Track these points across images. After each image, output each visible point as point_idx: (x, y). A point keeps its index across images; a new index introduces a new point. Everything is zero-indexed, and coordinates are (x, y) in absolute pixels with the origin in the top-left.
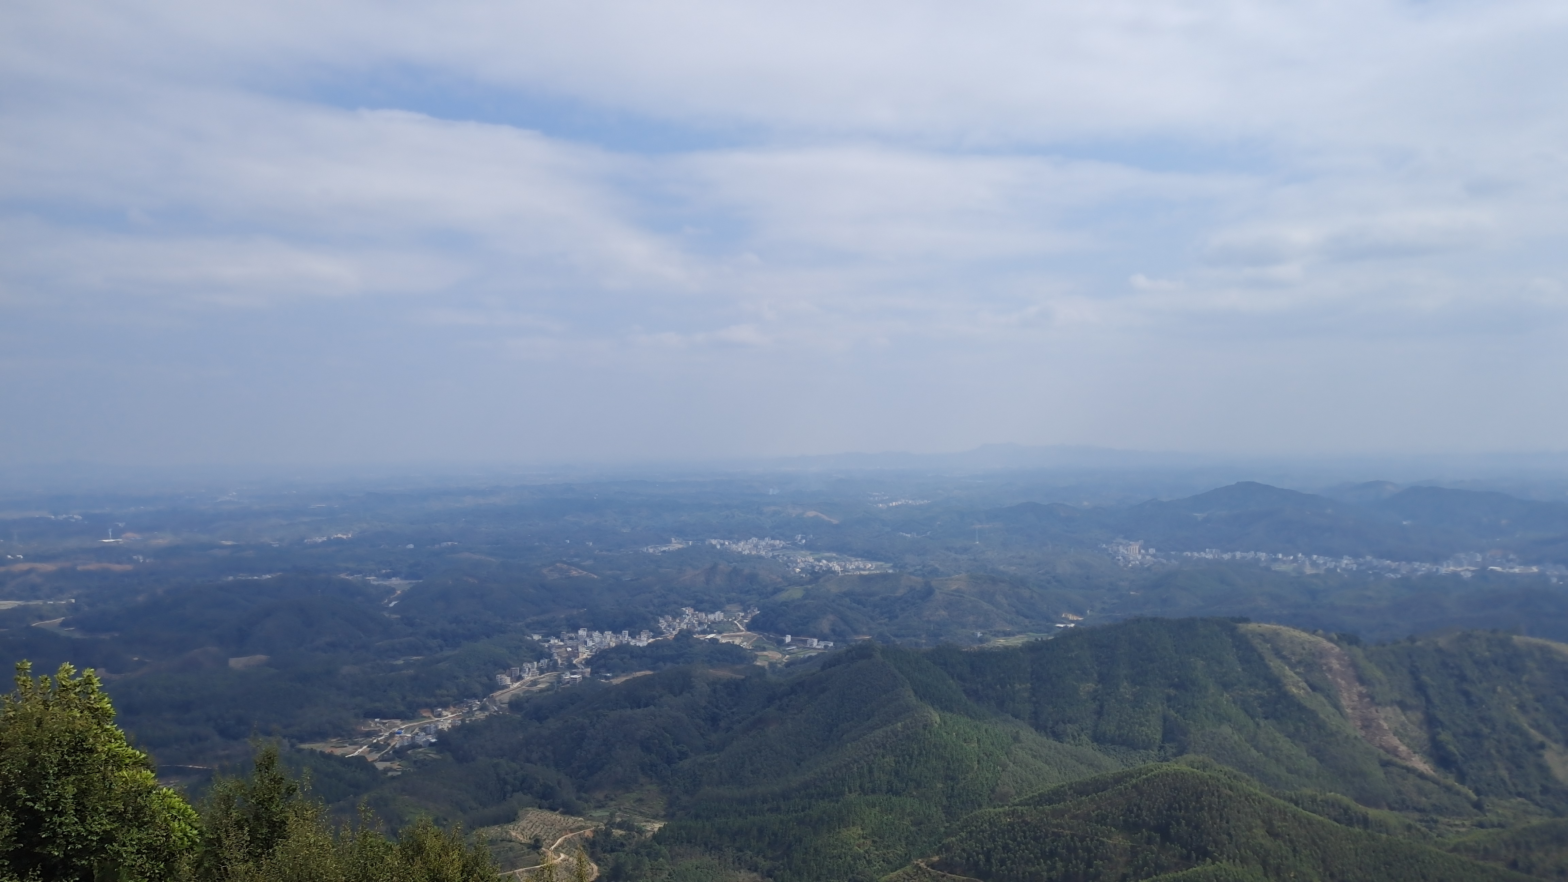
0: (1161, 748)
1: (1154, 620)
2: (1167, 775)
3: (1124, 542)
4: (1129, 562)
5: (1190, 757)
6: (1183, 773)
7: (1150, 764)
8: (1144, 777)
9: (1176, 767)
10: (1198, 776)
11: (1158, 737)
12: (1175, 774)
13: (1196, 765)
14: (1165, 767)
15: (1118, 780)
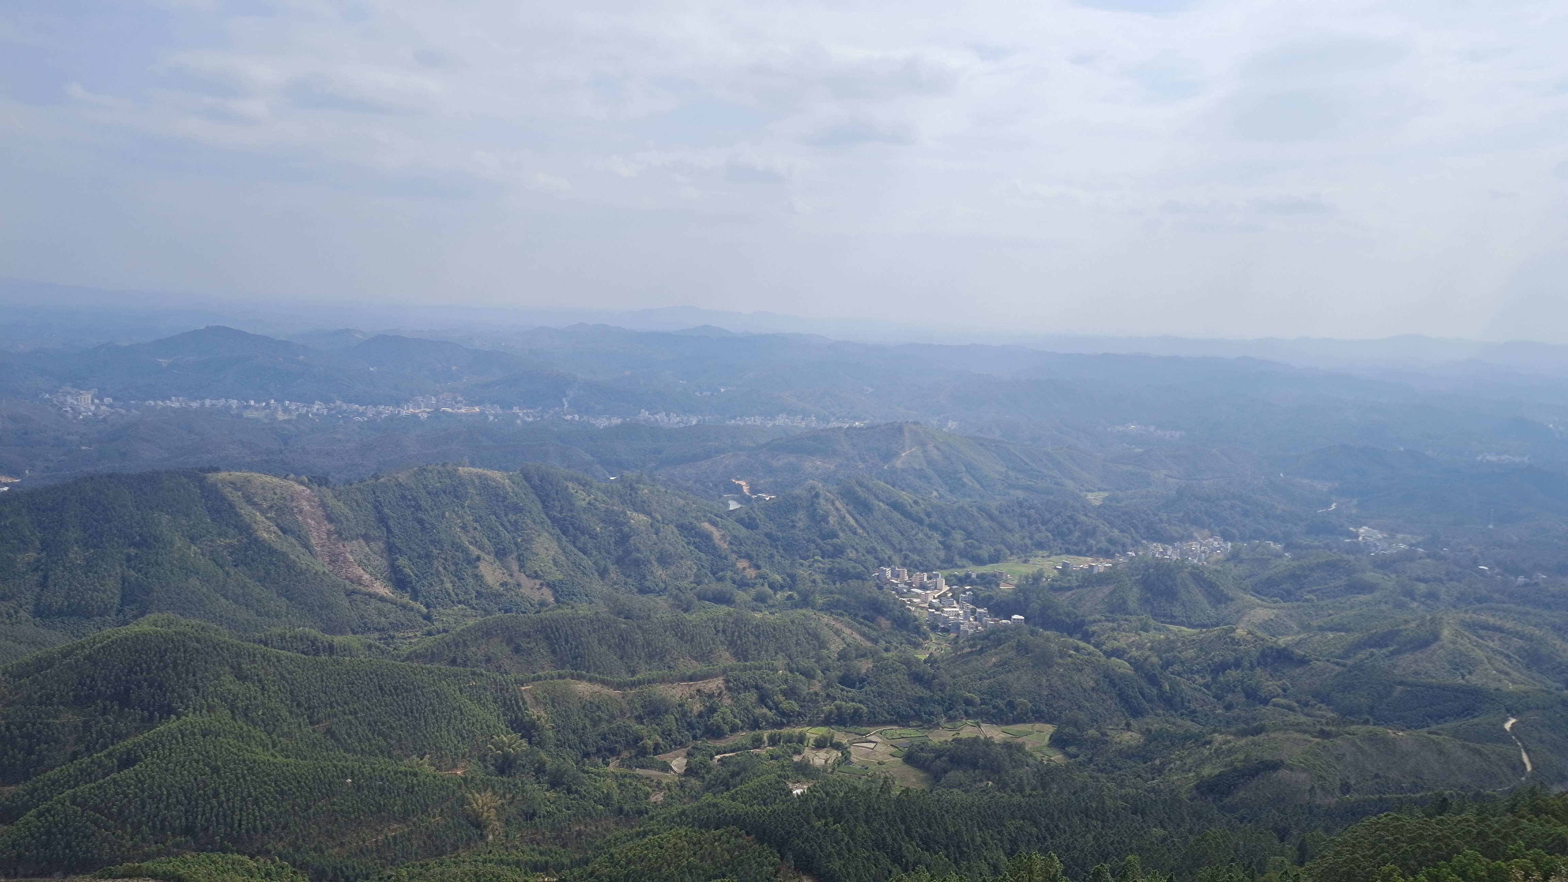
0: (120, 611)
1: (110, 476)
2: (127, 639)
3: (73, 391)
4: (80, 414)
5: (152, 617)
6: (144, 634)
7: (107, 631)
8: (99, 645)
9: (137, 629)
10: (162, 635)
11: (117, 600)
12: (136, 636)
13: (159, 624)
14: (123, 631)
15: (66, 654)
